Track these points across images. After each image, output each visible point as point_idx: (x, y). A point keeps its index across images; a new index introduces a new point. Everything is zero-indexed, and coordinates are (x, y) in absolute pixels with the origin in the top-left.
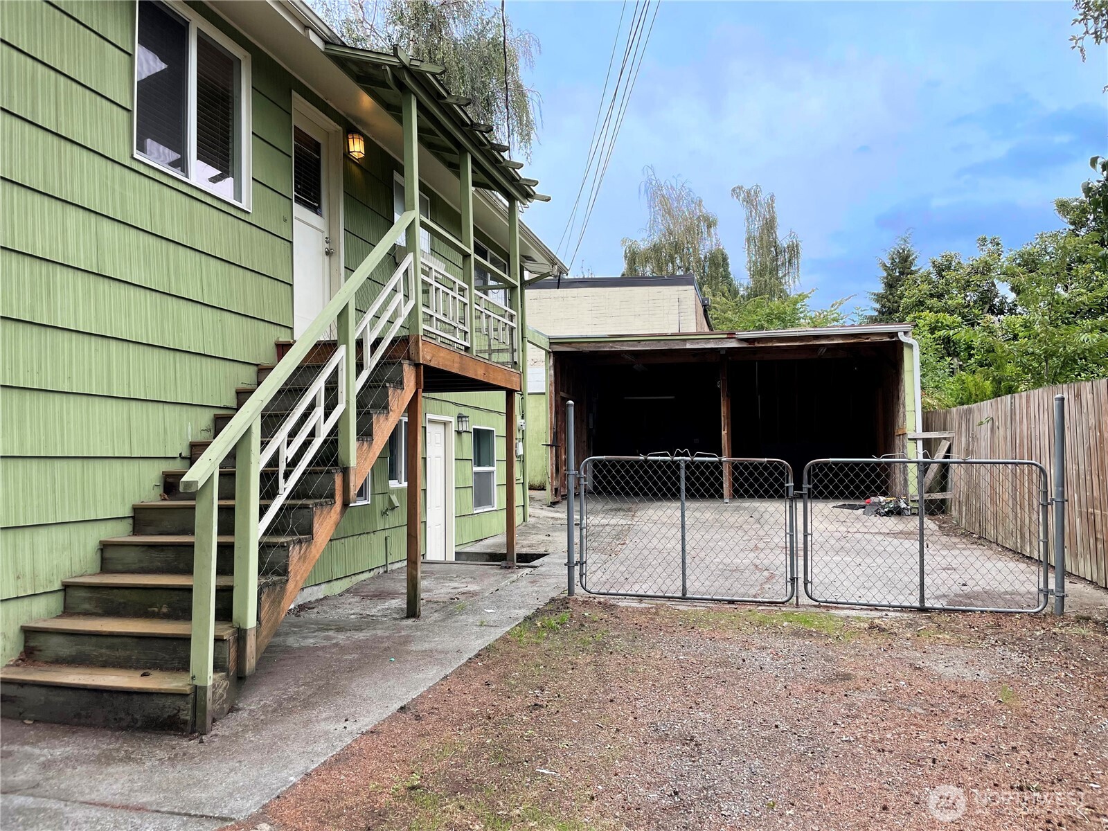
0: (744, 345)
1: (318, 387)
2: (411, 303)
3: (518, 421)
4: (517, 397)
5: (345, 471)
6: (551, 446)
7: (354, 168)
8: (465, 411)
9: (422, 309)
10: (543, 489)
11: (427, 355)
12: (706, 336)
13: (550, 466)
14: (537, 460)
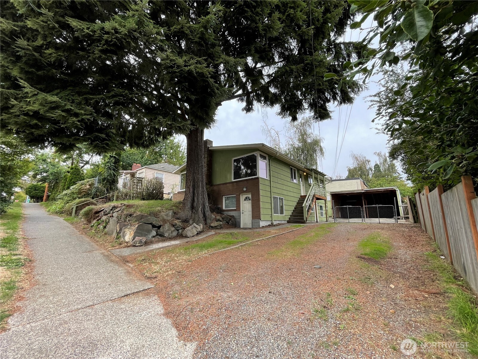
1: (309, 199)
2: (314, 191)
3: (326, 205)
4: (326, 201)
6: (332, 209)
7: (305, 176)
8: (319, 203)
11: (316, 196)
12: (358, 190)
13: (332, 212)
14: (330, 212)
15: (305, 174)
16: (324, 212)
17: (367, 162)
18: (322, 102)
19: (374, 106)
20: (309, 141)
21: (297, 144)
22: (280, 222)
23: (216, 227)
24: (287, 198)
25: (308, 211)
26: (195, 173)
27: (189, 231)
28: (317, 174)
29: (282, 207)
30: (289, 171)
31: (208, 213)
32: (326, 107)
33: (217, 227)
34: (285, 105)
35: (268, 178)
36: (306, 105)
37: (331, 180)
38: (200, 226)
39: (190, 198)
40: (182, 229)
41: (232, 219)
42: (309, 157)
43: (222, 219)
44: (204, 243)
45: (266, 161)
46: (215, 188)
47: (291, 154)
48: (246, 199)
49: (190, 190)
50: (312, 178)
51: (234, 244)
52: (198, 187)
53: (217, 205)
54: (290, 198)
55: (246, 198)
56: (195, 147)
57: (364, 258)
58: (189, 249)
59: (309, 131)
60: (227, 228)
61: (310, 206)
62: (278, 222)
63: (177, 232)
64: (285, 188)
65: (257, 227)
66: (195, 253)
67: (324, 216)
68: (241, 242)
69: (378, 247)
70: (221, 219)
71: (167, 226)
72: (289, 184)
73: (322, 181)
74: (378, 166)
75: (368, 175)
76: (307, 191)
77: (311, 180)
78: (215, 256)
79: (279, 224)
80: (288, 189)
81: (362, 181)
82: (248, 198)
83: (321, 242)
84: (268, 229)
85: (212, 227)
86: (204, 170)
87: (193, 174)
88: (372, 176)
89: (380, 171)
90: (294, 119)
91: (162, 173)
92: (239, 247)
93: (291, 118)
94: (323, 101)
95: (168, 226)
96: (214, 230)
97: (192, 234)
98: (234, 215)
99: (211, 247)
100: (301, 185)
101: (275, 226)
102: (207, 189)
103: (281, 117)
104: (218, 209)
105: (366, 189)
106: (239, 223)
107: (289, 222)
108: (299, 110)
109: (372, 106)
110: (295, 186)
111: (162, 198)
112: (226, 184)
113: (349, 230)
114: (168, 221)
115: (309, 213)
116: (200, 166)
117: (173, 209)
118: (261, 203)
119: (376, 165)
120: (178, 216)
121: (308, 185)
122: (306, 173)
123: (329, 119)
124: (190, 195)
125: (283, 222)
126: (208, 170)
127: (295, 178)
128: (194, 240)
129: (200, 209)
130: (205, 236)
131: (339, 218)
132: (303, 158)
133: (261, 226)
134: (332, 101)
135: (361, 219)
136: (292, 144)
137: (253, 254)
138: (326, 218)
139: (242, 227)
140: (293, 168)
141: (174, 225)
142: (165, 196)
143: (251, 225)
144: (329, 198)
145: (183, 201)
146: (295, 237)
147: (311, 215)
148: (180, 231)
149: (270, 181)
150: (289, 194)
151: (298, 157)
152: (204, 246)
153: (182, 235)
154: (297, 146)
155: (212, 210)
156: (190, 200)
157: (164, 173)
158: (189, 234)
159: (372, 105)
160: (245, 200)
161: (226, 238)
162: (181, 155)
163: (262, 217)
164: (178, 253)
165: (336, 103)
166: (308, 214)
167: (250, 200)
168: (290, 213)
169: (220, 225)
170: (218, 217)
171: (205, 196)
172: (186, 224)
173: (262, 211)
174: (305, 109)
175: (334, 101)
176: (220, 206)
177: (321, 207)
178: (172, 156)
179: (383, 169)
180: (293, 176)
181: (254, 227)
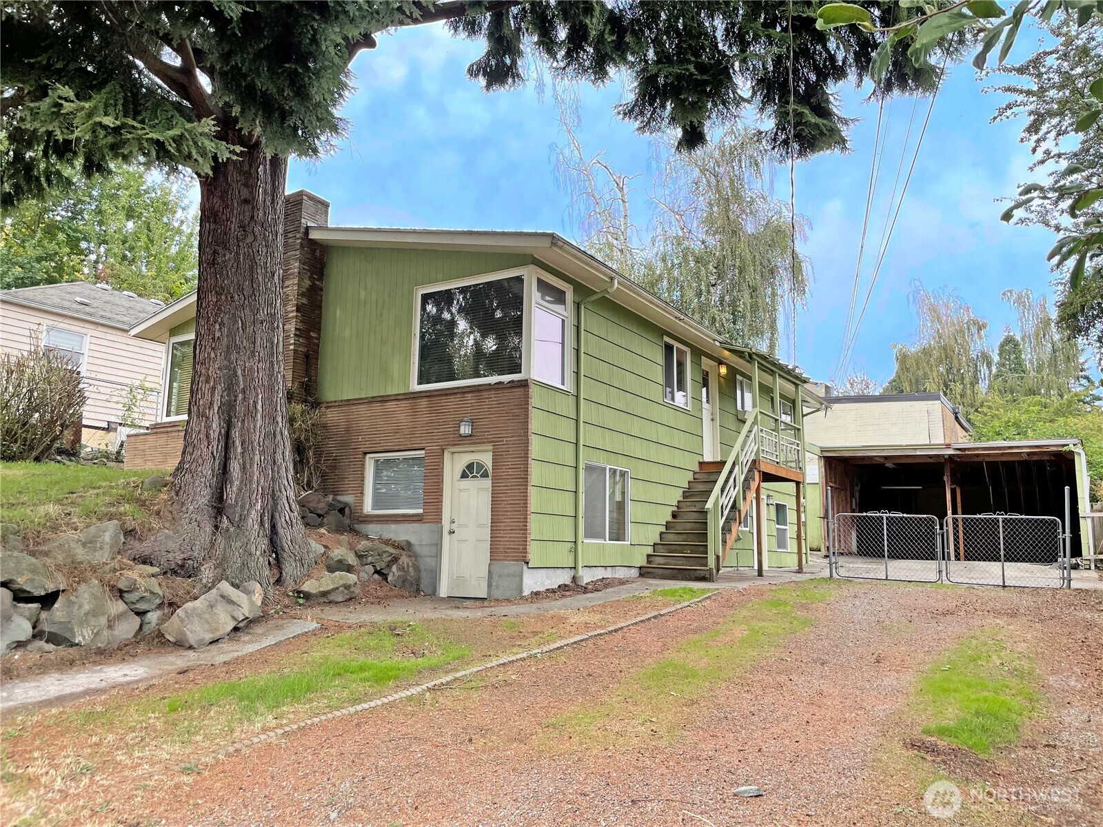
0: (958, 452)
1: (732, 480)
2: (757, 446)
3: (802, 500)
4: (801, 486)
5: (739, 511)
6: (824, 518)
7: (722, 379)
8: (771, 493)
9: (761, 448)
10: (820, 551)
11: (764, 468)
12: (930, 446)
13: (823, 532)
14: (815, 530)
15: (723, 370)
16: (791, 530)
17: (974, 329)
18: (813, 77)
19: (1015, 109)
20: (749, 227)
21: (700, 238)
22: (608, 574)
23: (324, 594)
24: (642, 470)
25: (726, 529)
26: (238, 348)
27: (196, 620)
28: (772, 373)
29: (620, 507)
30: (659, 357)
31: (292, 532)
32: (827, 101)
33: (331, 598)
34: (657, 76)
35: (569, 386)
36: (743, 85)
37: (829, 400)
38: (248, 592)
39: (208, 465)
40: (160, 606)
41: (404, 560)
42: (746, 295)
43: (360, 556)
44: (264, 676)
45: (566, 311)
46: (332, 416)
47: (673, 282)
48: (469, 471)
49: (208, 427)
50: (751, 390)
51: (399, 678)
52: (251, 413)
53: (336, 493)
54: (655, 473)
55: (470, 467)
56: (243, 227)
57: (933, 750)
58: (187, 705)
59: (754, 186)
60: (379, 601)
61: (734, 507)
62: (599, 574)
63: (137, 621)
64: (636, 427)
65: (508, 594)
66: (216, 729)
67: (792, 545)
68: (433, 670)
69: (990, 695)
70: (351, 559)
71: (87, 595)
72: (657, 413)
73: (791, 405)
74: (1016, 345)
75: (975, 380)
76: (726, 445)
77: (748, 396)
78: (311, 741)
79: (605, 584)
80: (651, 431)
81: (949, 405)
82: (480, 466)
83: (769, 673)
84: (556, 607)
85: (307, 596)
86: (279, 337)
87: (228, 353)
88: (990, 387)
89: (1019, 367)
90: (693, 138)
91: (76, 327)
92: (422, 694)
93: (679, 132)
94: (817, 69)
95: (94, 597)
96: (317, 610)
97: (211, 631)
98: (413, 540)
99: (295, 698)
100: (706, 416)
101: (585, 590)
102: (292, 420)
103: (637, 124)
104: (342, 511)
105: (963, 441)
106: (435, 574)
107: (644, 573)
108: (715, 105)
109: (1009, 112)
110: (682, 422)
111: (72, 452)
112: (384, 399)
113: (882, 615)
114: (94, 569)
115: (731, 538)
116: (262, 315)
117: (120, 516)
118: (533, 493)
119: (1009, 340)
120: (144, 548)
121: (732, 418)
122: (729, 367)
123: (837, 151)
124: (209, 453)
125: (621, 573)
126: (300, 333)
127: (681, 387)
128: (220, 659)
129: (254, 515)
130: (270, 640)
131: (850, 554)
132: (722, 300)
133: (526, 593)
134: (852, 74)
135: (932, 565)
136: (677, 238)
137: (483, 731)
138: (796, 557)
139: (443, 592)
140: (676, 345)
141: (121, 591)
142: (91, 441)
143: (484, 584)
144: (814, 472)
145: (174, 475)
146: (665, 647)
147: (739, 545)
148: (153, 617)
149: (577, 397)
150: (653, 453)
151: (699, 295)
152: (262, 694)
153: (160, 635)
154: (697, 246)
155: (312, 518)
156: (207, 471)
157: (90, 331)
158: (196, 632)
159: (1009, 107)
160: (464, 476)
161: (367, 650)
162: (174, 250)
163: (535, 553)
164: (132, 729)
165: (869, 84)
166: (724, 542)
167: (485, 475)
168: (653, 535)
169: (347, 587)
170: (340, 552)
171: (279, 457)
172: (181, 583)
173: (536, 526)
174: (739, 101)
175: (860, 76)
176: (348, 498)
177: (780, 509)
178: (131, 249)
179: (1031, 362)
180: (674, 378)
181: (497, 594)
